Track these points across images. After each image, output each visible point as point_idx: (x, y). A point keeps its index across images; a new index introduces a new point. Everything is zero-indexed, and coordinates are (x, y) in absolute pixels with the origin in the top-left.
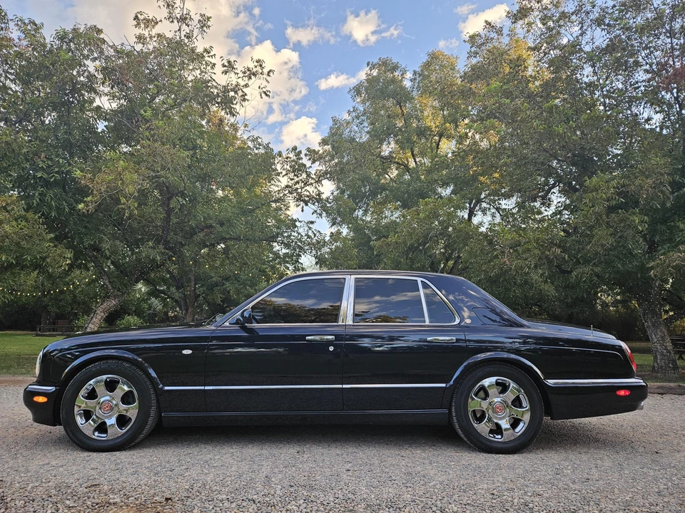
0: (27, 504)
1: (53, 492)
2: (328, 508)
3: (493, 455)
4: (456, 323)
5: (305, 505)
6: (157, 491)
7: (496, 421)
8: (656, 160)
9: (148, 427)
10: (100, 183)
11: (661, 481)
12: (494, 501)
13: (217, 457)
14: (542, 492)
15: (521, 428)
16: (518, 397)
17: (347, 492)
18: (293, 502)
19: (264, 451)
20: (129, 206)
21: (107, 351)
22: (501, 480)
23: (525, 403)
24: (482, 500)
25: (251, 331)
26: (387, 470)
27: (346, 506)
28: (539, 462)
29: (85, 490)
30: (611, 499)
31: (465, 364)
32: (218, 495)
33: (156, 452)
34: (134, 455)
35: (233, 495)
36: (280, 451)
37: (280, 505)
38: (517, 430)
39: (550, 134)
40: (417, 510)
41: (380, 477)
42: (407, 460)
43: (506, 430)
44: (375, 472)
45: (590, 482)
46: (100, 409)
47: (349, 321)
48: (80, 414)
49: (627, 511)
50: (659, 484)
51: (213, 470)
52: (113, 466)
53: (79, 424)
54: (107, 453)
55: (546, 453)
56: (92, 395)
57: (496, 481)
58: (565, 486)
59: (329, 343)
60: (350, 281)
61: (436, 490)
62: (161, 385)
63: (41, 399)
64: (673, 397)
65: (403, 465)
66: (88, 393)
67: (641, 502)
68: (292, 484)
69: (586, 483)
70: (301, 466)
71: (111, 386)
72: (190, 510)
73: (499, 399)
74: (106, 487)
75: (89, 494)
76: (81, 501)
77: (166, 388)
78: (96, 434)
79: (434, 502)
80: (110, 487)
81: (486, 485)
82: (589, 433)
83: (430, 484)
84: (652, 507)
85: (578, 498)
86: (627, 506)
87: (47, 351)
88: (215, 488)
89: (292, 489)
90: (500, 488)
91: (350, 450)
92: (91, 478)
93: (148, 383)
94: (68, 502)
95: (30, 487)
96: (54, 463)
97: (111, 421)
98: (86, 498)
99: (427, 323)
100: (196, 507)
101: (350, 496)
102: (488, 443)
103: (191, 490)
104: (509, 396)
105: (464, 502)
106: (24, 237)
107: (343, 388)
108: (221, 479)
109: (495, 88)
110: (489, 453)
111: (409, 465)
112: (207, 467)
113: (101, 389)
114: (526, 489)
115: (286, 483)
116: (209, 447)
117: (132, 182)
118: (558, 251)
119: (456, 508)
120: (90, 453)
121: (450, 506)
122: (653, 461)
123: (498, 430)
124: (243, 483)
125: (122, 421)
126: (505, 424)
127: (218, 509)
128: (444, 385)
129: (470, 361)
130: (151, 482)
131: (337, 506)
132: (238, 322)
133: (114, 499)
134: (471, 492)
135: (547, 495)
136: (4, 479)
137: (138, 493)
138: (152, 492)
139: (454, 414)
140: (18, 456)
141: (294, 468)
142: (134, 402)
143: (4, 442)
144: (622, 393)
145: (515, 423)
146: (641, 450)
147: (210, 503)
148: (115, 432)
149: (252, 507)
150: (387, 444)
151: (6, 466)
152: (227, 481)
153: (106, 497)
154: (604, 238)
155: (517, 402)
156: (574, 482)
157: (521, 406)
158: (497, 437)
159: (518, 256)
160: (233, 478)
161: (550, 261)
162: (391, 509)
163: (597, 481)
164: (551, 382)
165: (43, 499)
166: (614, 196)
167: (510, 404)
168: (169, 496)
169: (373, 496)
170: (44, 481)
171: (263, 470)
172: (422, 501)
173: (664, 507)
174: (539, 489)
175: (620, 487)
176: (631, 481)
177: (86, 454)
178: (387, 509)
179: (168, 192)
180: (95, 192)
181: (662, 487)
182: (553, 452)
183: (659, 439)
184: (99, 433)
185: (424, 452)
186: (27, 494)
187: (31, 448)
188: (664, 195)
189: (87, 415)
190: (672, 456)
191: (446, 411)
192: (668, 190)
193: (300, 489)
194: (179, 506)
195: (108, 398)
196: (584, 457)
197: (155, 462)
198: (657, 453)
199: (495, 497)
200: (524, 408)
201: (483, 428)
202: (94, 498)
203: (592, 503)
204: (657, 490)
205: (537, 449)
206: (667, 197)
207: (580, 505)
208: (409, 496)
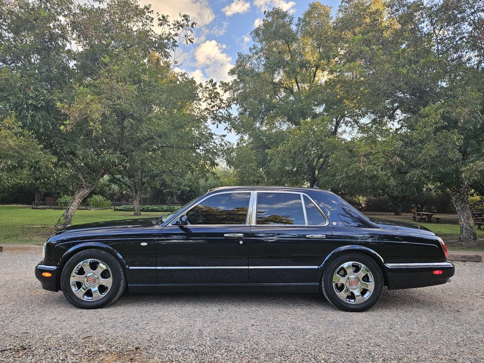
0: (46, 352)
1: (62, 342)
2: (241, 356)
3: (349, 313)
4: (326, 225)
5: (226, 354)
6: (129, 341)
7: (351, 291)
8: (473, 94)
9: (119, 293)
10: (75, 111)
11: (459, 334)
12: (349, 350)
13: (166, 314)
14: (380, 343)
15: (367, 296)
16: (367, 275)
17: (253, 343)
18: (218, 351)
19: (197, 309)
20: (96, 128)
21: (90, 243)
22: (354, 333)
23: (371, 279)
24: (341, 349)
25: (186, 230)
26: (278, 325)
27: (253, 355)
28: (379, 319)
29: (83, 341)
30: (425, 349)
31: (332, 253)
32: (170, 345)
33: (125, 309)
34: (111, 312)
35: (179, 345)
36: (207, 309)
37: (210, 353)
38: (365, 296)
39: (397, 74)
40: (299, 357)
41: (274, 330)
42: (291, 317)
43: (357, 296)
44: (270, 326)
45: (413, 335)
46: (87, 281)
47: (254, 224)
48: (74, 285)
49: (435, 358)
50: (458, 337)
51: (164, 325)
52: (98, 321)
53: (74, 291)
54: (93, 310)
55: (384, 311)
56: (81, 272)
57: (350, 334)
58: (396, 339)
59: (239, 239)
60: (254, 194)
61: (311, 342)
62: (127, 266)
63: (47, 275)
64: (472, 264)
65: (289, 321)
66: (79, 271)
67: (445, 351)
68: (217, 337)
69: (409, 336)
70: (221, 322)
71: (94, 266)
72: (152, 357)
73: (353, 276)
74: (95, 338)
75: (86, 344)
76: (81, 350)
77: (131, 268)
78: (86, 297)
79: (309, 351)
80: (98, 339)
81: (344, 338)
82: (413, 295)
83: (307, 337)
84: (452, 356)
85: (404, 348)
86: (436, 354)
87: (50, 242)
88: (167, 339)
89: (217, 341)
90: (353, 340)
91: (254, 308)
92: (85, 331)
93: (118, 264)
94: (72, 351)
95: (46, 338)
96: (59, 318)
97: (95, 289)
98: (84, 347)
99: (306, 225)
100: (156, 355)
101: (255, 346)
102: (346, 305)
103: (151, 341)
104: (361, 274)
105: (329, 351)
106: (23, 148)
107: (249, 269)
108: (170, 332)
109: (358, 39)
110: (346, 311)
111: (293, 321)
112: (160, 322)
113: (87, 268)
114: (370, 341)
115: (213, 336)
116: (160, 306)
117: (97, 110)
118: (398, 159)
119: (324, 356)
120: (82, 310)
121: (320, 354)
122: (455, 318)
123: (352, 296)
124: (185, 335)
125: (102, 289)
126: (357, 293)
127: (170, 357)
128: (317, 267)
129: (336, 250)
130: (124, 334)
131: (247, 355)
132: (177, 223)
133: (102, 348)
134: (333, 343)
135: (384, 346)
136: (28, 331)
137: (117, 343)
138: (126, 342)
139: (323, 286)
140: (34, 312)
141: (217, 324)
142: (109, 277)
143: (23, 301)
144: (437, 272)
145: (364, 292)
146: (447, 309)
147: (165, 351)
148: (97, 296)
149: (192, 355)
150: (278, 304)
151: (28, 321)
152: (174, 334)
153: (97, 346)
154: (430, 150)
155: (366, 278)
156: (402, 336)
157: (368, 281)
158: (351, 301)
159: (370, 163)
160: (178, 331)
161: (392, 166)
162: (282, 358)
163: (417, 334)
164: (389, 265)
165: (56, 348)
166: (440, 121)
167: (361, 279)
168: (138, 346)
169: (270, 347)
170: (54, 333)
171: (197, 325)
172: (302, 351)
173: (460, 355)
174: (379, 341)
175: (432, 339)
176: (439, 334)
177: (79, 310)
178: (279, 357)
179: (122, 115)
180: (71, 118)
181: (460, 339)
182: (389, 310)
183: (460, 300)
184: (87, 296)
185: (303, 310)
186: (45, 344)
187: (42, 306)
188: (476, 120)
189: (79, 285)
190: (468, 314)
191: (318, 284)
192: (479, 115)
193: (222, 340)
194: (144, 353)
195: (92, 274)
196: (409, 315)
197: (125, 318)
198: (458, 311)
199: (350, 347)
200: (370, 282)
201: (342, 295)
202: (89, 347)
203: (413, 352)
204: (456, 342)
205: (378, 308)
206: (478, 121)
207: (405, 354)
208: (293, 346)
